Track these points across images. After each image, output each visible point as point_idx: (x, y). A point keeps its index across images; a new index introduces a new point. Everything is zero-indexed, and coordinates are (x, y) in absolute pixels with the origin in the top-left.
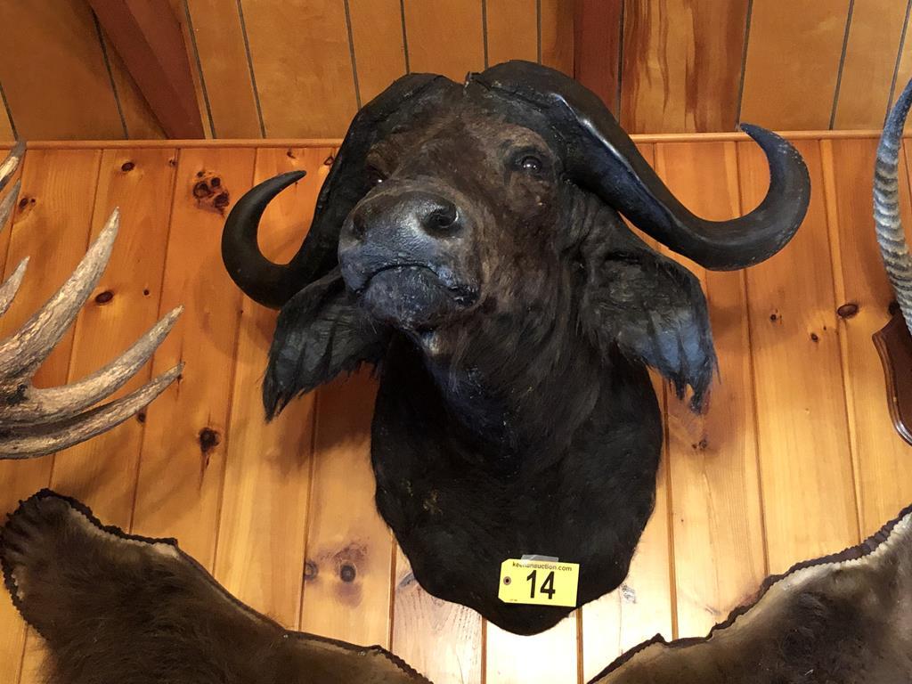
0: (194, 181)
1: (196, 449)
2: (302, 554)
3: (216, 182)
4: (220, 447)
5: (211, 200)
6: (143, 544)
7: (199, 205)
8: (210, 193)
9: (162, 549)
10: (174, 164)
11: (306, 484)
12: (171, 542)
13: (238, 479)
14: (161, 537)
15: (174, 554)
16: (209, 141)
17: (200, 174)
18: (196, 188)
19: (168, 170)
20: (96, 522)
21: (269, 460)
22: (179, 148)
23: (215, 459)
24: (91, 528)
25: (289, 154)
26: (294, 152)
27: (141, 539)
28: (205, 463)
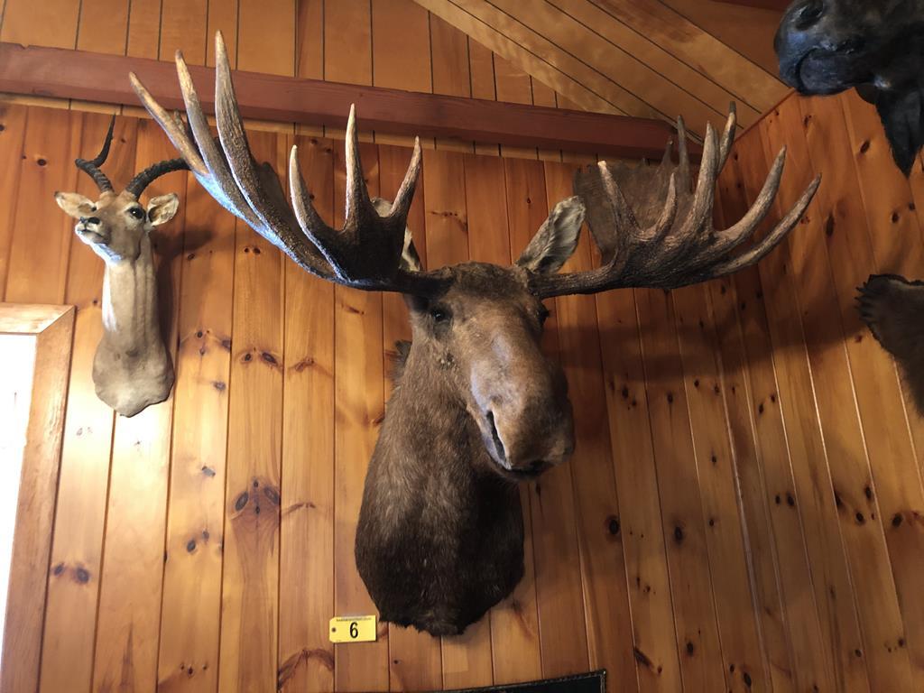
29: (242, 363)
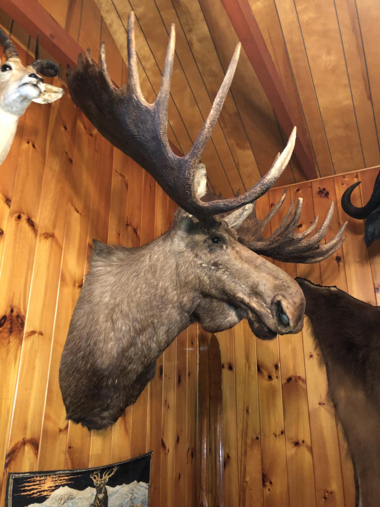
0: (318, 190)
1: (335, 262)
2: (373, 286)
3: (324, 189)
4: (342, 260)
5: (324, 195)
6: (327, 288)
7: (321, 197)
8: (323, 193)
9: (333, 289)
10: (311, 187)
11: (370, 267)
12: (335, 287)
13: (349, 268)
14: (332, 285)
15: (336, 290)
16: (319, 179)
17: (319, 188)
18: (319, 192)
19: (310, 189)
20: (313, 284)
21: (358, 262)
22: (311, 182)
23: (341, 264)
24: (312, 286)
25: (344, 177)
26: (345, 176)
27: (327, 287)
28: (339, 265)
29: (16, 220)
